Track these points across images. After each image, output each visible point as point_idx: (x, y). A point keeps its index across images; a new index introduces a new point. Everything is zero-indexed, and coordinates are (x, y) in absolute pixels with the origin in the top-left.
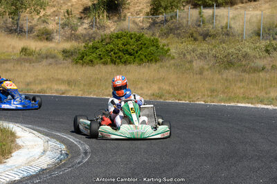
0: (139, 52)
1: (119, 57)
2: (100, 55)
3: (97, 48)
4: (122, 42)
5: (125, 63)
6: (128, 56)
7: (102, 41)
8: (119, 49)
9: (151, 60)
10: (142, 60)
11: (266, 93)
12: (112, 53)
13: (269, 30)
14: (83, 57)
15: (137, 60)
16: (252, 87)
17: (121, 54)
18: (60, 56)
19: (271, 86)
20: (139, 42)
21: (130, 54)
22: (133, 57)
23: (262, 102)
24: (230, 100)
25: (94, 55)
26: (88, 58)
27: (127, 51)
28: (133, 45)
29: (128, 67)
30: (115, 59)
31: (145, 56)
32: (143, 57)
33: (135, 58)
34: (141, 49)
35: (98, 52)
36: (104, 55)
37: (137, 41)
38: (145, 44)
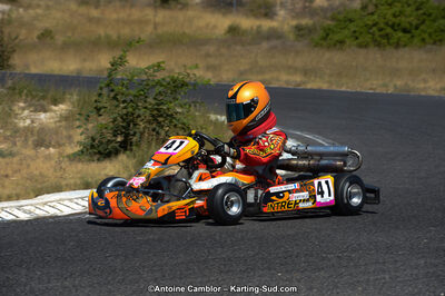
0: (422, 27)
1: (387, 35)
2: (355, 32)
3: (351, 21)
4: (392, 11)
5: (397, 46)
6: (400, 34)
7: (364, 8)
8: (387, 24)
9: (441, 40)
10: (423, 40)
12: (374, 29)
14: (328, 35)
15: (416, 40)
17: (389, 30)
18: (292, 36)
20: (421, 12)
21: (405, 31)
22: (409, 35)
25: (346, 32)
26: (337, 37)
27: (399, 25)
28: (410, 16)
29: (401, 52)
30: (379, 39)
31: (430, 35)
32: (426, 36)
33: (412, 36)
34: (423, 22)
35: (352, 27)
36: (361, 33)
37: (417, 9)
38: (430, 15)
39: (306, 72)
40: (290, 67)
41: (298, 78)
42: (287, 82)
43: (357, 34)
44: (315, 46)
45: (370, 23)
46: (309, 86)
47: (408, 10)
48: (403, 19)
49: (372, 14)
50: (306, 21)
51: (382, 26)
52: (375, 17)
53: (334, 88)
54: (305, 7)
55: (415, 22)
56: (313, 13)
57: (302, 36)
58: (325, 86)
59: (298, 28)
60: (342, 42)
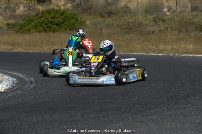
0: (64, 23)
1: (49, 27)
2: (34, 26)
3: (32, 21)
4: (50, 16)
5: (54, 31)
6: (55, 26)
7: (37, 15)
8: (49, 22)
9: (73, 29)
10: (65, 28)
11: (156, 47)
12: (43, 24)
13: (155, 9)
14: (22, 27)
15: (62, 29)
16: (145, 43)
17: (50, 24)
18: (5, 28)
19: (159, 42)
21: (57, 25)
22: (59, 27)
23: (153, 52)
24: (131, 51)
25: (31, 26)
26: (27, 28)
27: (54, 22)
29: (56, 34)
30: (46, 29)
31: (68, 27)
32: (66, 27)
33: (61, 27)
34: (65, 21)
35: (33, 23)
36: (37, 26)
37: (62, 15)
38: (68, 18)
39: (13, 44)
40: (6, 42)
41: (9, 47)
42: (4, 49)
43: (36, 26)
44: (17, 32)
45: (41, 21)
46: (15, 51)
47: (58, 15)
48: (56, 19)
49: (41, 17)
50: (12, 21)
51: (47, 22)
52: (43, 19)
53: (26, 51)
54: (11, 15)
55: (61, 21)
56: (15, 17)
57: (10, 28)
58: (22, 51)
59: (8, 25)
60: (29, 30)
